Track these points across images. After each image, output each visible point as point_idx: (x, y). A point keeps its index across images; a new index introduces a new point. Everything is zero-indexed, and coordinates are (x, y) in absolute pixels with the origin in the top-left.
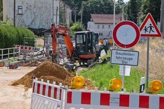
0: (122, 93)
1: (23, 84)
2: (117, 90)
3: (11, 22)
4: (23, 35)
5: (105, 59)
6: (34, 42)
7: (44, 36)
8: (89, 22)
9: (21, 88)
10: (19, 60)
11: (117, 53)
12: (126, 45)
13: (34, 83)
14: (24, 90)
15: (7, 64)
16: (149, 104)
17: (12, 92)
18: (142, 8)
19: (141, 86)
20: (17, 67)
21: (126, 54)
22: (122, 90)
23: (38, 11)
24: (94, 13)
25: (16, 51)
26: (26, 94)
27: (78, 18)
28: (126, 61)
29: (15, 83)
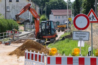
0: (80, 57)
1: (16, 54)
2: (77, 55)
3: (3, 16)
4: (12, 24)
5: (63, 37)
6: (18, 28)
7: (24, 24)
8: (50, 15)
9: (15, 57)
10: (10, 40)
11: (76, 33)
12: (82, 29)
13: (26, 53)
14: (16, 57)
15: (3, 42)
16: (97, 62)
17: (10, 59)
18: (83, 5)
19: (89, 52)
20: (10, 44)
21: (82, 34)
22: (80, 55)
23: (19, 9)
24: (53, 9)
25: (8, 34)
26: (19, 60)
27: (44, 12)
28: (82, 38)
29: (11, 53)
